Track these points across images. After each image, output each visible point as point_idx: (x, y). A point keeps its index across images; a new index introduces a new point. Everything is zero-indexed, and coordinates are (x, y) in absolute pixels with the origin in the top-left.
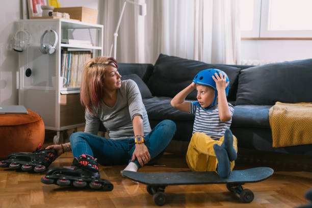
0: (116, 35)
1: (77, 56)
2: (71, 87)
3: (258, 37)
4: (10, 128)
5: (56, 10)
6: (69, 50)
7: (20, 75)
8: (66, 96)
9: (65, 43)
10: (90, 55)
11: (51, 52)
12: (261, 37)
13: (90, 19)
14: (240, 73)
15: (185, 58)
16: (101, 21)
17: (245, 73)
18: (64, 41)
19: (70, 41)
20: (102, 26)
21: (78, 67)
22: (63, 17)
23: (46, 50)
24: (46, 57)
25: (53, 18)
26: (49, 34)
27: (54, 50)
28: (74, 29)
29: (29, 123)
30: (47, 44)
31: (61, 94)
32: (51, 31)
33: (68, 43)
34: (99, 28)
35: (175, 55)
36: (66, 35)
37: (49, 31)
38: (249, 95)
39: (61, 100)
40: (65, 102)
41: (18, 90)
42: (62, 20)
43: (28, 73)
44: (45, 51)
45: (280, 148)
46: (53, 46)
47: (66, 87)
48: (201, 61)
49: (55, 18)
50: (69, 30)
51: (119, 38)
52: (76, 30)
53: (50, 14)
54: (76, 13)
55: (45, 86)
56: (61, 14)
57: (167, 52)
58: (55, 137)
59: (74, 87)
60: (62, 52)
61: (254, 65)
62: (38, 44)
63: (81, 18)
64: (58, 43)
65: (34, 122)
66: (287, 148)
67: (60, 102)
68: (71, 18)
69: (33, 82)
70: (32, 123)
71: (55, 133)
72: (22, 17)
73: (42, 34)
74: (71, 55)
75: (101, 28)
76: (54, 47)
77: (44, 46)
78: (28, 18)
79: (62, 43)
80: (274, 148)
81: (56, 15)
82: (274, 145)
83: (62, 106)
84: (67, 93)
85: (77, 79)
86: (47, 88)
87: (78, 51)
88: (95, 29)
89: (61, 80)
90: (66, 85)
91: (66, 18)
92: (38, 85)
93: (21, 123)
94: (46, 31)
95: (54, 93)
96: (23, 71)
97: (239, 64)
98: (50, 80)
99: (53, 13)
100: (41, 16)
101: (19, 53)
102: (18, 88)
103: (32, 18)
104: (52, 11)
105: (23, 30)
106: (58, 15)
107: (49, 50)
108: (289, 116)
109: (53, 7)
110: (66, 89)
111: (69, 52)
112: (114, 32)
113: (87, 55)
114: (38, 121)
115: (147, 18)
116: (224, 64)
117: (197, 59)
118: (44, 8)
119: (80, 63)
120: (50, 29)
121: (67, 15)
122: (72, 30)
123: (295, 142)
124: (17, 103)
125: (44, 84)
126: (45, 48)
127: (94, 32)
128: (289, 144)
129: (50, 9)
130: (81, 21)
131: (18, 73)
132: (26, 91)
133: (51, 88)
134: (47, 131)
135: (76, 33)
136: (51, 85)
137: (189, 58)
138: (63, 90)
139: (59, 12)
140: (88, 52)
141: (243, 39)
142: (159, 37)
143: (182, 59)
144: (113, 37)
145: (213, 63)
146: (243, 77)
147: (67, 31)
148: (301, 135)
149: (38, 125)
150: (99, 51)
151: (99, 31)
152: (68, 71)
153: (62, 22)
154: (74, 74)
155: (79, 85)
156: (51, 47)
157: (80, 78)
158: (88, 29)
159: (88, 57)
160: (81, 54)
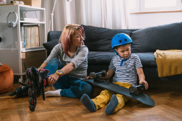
0: (52, 14)
1: (30, 28)
2: (27, 48)
3: (139, 12)
6: (24, 25)
8: (25, 53)
9: (22, 20)
10: (38, 27)
11: (14, 26)
12: (141, 12)
13: (36, 5)
14: (131, 34)
15: (96, 26)
16: (42, 6)
17: (134, 34)
18: (22, 18)
19: (25, 19)
20: (44, 9)
21: (31, 35)
22: (20, 4)
23: (11, 25)
24: (11, 29)
25: (14, 4)
26: (12, 15)
27: (16, 25)
28: (26, 11)
29: (4, 72)
30: (11, 21)
31: (22, 52)
32: (13, 13)
33: (24, 20)
35: (90, 25)
36: (22, 16)
37: (12, 12)
38: (138, 47)
39: (22, 56)
40: (24, 57)
42: (20, 5)
43: (0, 40)
44: (10, 25)
45: (163, 77)
46: (15, 22)
47: (24, 48)
48: (106, 28)
49: (15, 4)
50: (23, 12)
51: (54, 16)
52: (28, 12)
55: (11, 47)
56: (18, 2)
57: (85, 24)
58: (20, 79)
59: (29, 47)
60: (21, 26)
61: (139, 29)
62: (6, 22)
63: (31, 4)
64: (18, 20)
66: (167, 77)
67: (21, 57)
68: (25, 4)
69: (2, 46)
71: (19, 77)
73: (7, 15)
74: (26, 27)
75: (43, 10)
76: (16, 23)
77: (9, 22)
79: (20, 20)
80: (160, 77)
81: (15, 2)
83: (23, 60)
84: (25, 51)
85: (31, 43)
86: (13, 49)
87: (30, 25)
88: (39, 12)
89: (21, 43)
90: (24, 47)
92: (6, 47)
94: (10, 13)
95: (17, 52)
97: (130, 28)
98: (14, 44)
99: (13, 1)
100: (6, 3)
103: (0, 5)
106: (17, 3)
107: (12, 25)
108: (168, 57)
110: (25, 49)
111: (25, 26)
112: (51, 12)
113: (36, 27)
114: (9, 70)
115: (71, 3)
116: (120, 29)
117: (103, 27)
119: (32, 32)
121: (22, 3)
122: (25, 12)
123: (173, 73)
125: (10, 46)
126: (10, 24)
127: (38, 12)
128: (169, 75)
130: (31, 6)
133: (15, 49)
134: (14, 76)
135: (27, 14)
136: (15, 47)
137: (99, 26)
138: (23, 50)
140: (37, 26)
141: (130, 14)
142: (79, 15)
143: (95, 27)
144: (51, 16)
145: (114, 29)
146: (133, 36)
148: (176, 69)
149: (9, 72)
150: (43, 25)
151: (42, 12)
152: (25, 38)
153: (20, 7)
154: (29, 40)
155: (32, 46)
156: (14, 23)
157: (33, 42)
158: (34, 11)
159: (37, 28)
160: (32, 27)
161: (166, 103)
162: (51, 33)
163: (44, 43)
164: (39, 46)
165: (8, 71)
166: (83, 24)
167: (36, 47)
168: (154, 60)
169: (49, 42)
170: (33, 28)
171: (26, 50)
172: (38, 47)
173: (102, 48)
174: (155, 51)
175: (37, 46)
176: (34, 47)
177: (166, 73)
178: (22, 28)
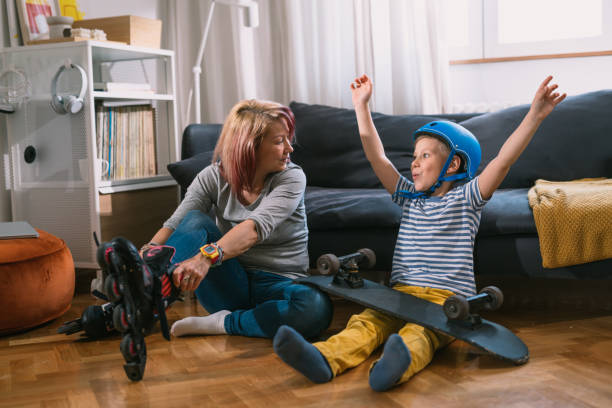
0: (198, 70)
1: (124, 116)
2: (117, 179)
3: (479, 56)
4: (7, 268)
5: (78, 24)
6: (106, 104)
7: (11, 160)
8: (109, 197)
9: (101, 90)
10: (150, 113)
11: (75, 109)
12: (486, 57)
13: (146, 39)
15: (339, 107)
16: (165, 45)
18: (100, 86)
19: (109, 86)
20: (171, 53)
21: (128, 139)
22: (92, 37)
23: (65, 107)
24: (65, 118)
25: (73, 39)
26: (68, 73)
27: (80, 106)
28: (114, 61)
29: (43, 257)
30: (65, 95)
31: (101, 194)
32: (72, 67)
33: (106, 90)
34: (166, 56)
35: (319, 102)
36: (100, 78)
37: (68, 65)
39: (101, 206)
40: (108, 210)
41: (9, 192)
42: (92, 43)
43: (30, 155)
44: (63, 108)
45: (558, 269)
46: (77, 97)
47: (108, 179)
49: (77, 39)
50: (103, 64)
51: (203, 76)
52: (117, 64)
53: (67, 33)
54: (118, 28)
55: (66, 179)
56: (89, 31)
57: (304, 98)
58: (94, 281)
59: (123, 178)
60: (97, 110)
61: (480, 111)
62: (48, 97)
63: (129, 39)
64: (88, 91)
65: (52, 254)
66: (571, 268)
67: (98, 209)
68: (110, 38)
69: (37, 175)
70: (48, 255)
71: (92, 274)
72: (8, 43)
73: (53, 75)
74: (112, 113)
75: (169, 57)
76: (80, 99)
77: (60, 99)
78: (21, 43)
79: (95, 90)
80: (547, 269)
81: (78, 34)
82: (546, 262)
83: (103, 218)
84: (111, 190)
85: (128, 163)
86: (71, 184)
87: (126, 106)
88: (153, 62)
89: (98, 164)
90: (108, 176)
91: (99, 40)
92: (51, 179)
93: (25, 258)
94: (62, 68)
95: (86, 193)
96: (17, 152)
97: (450, 112)
98: (76, 167)
99: (72, 30)
100: (47, 37)
101: (7, 115)
102: (8, 187)
103: (29, 43)
104: (69, 27)
105: (13, 69)
106: (82, 34)
107: (70, 106)
109: (71, 18)
110: (109, 183)
111: (109, 109)
112: (193, 64)
113: (145, 113)
114: (61, 251)
115: (258, 31)
116: (419, 113)
118: (53, 22)
119: (133, 130)
120: (70, 62)
121: (101, 34)
122: (108, 64)
123: (589, 254)
124: (9, 218)
125: (62, 176)
126: (62, 102)
127: (152, 65)
128: (576, 261)
129: (66, 23)
130: (129, 44)
131: (6, 157)
132: (26, 194)
133: (79, 184)
134: (78, 271)
135: (117, 69)
136: (77, 177)
138: (103, 187)
139: (84, 28)
140: (148, 107)
141: (452, 63)
142: (284, 71)
143: (336, 110)
144: (192, 75)
145: (396, 114)
147: (100, 67)
148: (600, 240)
149: (62, 259)
150: (168, 104)
151: (164, 63)
152: (109, 147)
153: (93, 48)
154: (121, 154)
155: (133, 174)
156: (73, 98)
157: (135, 160)
158: (139, 61)
159: (147, 116)
160: (132, 111)
161: (568, 351)
162: (192, 131)
163: (172, 162)
164: (157, 173)
165: (58, 254)
166: (298, 101)
167: (146, 176)
168: (527, 212)
169: (187, 160)
170: (136, 117)
171: (113, 186)
172: (153, 175)
173: (359, 176)
174: (534, 185)
175: (150, 172)
176: (138, 176)
177: (566, 254)
178: (101, 115)
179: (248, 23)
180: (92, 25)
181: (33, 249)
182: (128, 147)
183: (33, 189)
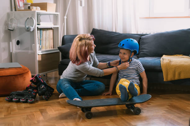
0: (65, 17)
1: (45, 31)
2: (42, 50)
3: (148, 17)
4: (14, 76)
5: (33, 5)
7: (12, 44)
8: (41, 56)
11: (31, 30)
12: (150, 17)
13: (51, 9)
14: (140, 38)
15: (107, 30)
16: (56, 11)
17: (144, 39)
18: (38, 23)
19: (41, 23)
21: (46, 38)
22: (37, 9)
24: (28, 33)
25: (31, 10)
26: (30, 20)
27: (33, 29)
28: (41, 15)
30: (29, 26)
31: (38, 55)
32: (31, 18)
34: (57, 14)
35: (101, 29)
37: (30, 18)
38: (146, 51)
39: (38, 58)
40: (40, 59)
41: (11, 53)
42: (37, 11)
43: (18, 43)
44: (28, 30)
48: (117, 32)
51: (67, 19)
53: (29, 8)
54: (43, 6)
55: (28, 50)
57: (97, 27)
59: (44, 50)
60: (38, 30)
61: (148, 33)
62: (24, 26)
63: (47, 9)
64: (35, 25)
65: (26, 72)
67: (38, 59)
68: (41, 9)
69: (19, 48)
70: (25, 73)
72: (12, 10)
73: (25, 20)
75: (58, 15)
76: (33, 27)
77: (27, 27)
78: (16, 10)
79: (37, 25)
82: (165, 80)
83: (39, 61)
84: (41, 53)
85: (45, 45)
86: (30, 51)
88: (53, 15)
89: (38, 46)
90: (40, 49)
92: (24, 49)
93: (19, 74)
94: (28, 18)
95: (34, 54)
96: (14, 42)
97: (139, 33)
98: (31, 46)
99: (31, 7)
100: (23, 9)
101: (11, 31)
102: (11, 51)
103: (18, 10)
104: (30, 6)
105: (13, 18)
106: (34, 8)
107: (30, 29)
108: (172, 63)
109: (30, 3)
110: (40, 51)
112: (64, 15)
115: (84, 8)
116: (130, 33)
117: (114, 31)
118: (25, 4)
119: (47, 36)
120: (30, 17)
121: (39, 8)
124: (11, 61)
126: (28, 28)
129: (29, 5)
130: (47, 11)
131: (11, 43)
132: (16, 54)
133: (32, 51)
136: (32, 49)
137: (110, 30)
138: (39, 53)
140: (51, 29)
141: (140, 18)
142: (91, 18)
144: (64, 19)
145: (124, 33)
146: (143, 40)
148: (180, 74)
149: (28, 74)
150: (58, 28)
151: (56, 16)
152: (40, 41)
153: (37, 13)
154: (44, 42)
155: (47, 48)
156: (31, 27)
157: (47, 44)
158: (48, 15)
159: (51, 31)
160: (47, 30)
161: (169, 104)
162: (65, 37)
163: (58, 46)
164: (54, 48)
165: (27, 72)
166: (95, 28)
167: (51, 49)
169: (63, 46)
170: (48, 32)
171: (42, 52)
172: (53, 49)
173: (112, 51)
174: (162, 56)
175: (52, 48)
176: (48, 49)
178: (38, 31)
179: (81, 5)
180: (36, 5)
181: (21, 71)
182: (46, 41)
183: (19, 52)
